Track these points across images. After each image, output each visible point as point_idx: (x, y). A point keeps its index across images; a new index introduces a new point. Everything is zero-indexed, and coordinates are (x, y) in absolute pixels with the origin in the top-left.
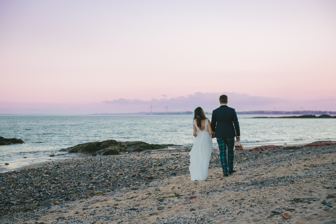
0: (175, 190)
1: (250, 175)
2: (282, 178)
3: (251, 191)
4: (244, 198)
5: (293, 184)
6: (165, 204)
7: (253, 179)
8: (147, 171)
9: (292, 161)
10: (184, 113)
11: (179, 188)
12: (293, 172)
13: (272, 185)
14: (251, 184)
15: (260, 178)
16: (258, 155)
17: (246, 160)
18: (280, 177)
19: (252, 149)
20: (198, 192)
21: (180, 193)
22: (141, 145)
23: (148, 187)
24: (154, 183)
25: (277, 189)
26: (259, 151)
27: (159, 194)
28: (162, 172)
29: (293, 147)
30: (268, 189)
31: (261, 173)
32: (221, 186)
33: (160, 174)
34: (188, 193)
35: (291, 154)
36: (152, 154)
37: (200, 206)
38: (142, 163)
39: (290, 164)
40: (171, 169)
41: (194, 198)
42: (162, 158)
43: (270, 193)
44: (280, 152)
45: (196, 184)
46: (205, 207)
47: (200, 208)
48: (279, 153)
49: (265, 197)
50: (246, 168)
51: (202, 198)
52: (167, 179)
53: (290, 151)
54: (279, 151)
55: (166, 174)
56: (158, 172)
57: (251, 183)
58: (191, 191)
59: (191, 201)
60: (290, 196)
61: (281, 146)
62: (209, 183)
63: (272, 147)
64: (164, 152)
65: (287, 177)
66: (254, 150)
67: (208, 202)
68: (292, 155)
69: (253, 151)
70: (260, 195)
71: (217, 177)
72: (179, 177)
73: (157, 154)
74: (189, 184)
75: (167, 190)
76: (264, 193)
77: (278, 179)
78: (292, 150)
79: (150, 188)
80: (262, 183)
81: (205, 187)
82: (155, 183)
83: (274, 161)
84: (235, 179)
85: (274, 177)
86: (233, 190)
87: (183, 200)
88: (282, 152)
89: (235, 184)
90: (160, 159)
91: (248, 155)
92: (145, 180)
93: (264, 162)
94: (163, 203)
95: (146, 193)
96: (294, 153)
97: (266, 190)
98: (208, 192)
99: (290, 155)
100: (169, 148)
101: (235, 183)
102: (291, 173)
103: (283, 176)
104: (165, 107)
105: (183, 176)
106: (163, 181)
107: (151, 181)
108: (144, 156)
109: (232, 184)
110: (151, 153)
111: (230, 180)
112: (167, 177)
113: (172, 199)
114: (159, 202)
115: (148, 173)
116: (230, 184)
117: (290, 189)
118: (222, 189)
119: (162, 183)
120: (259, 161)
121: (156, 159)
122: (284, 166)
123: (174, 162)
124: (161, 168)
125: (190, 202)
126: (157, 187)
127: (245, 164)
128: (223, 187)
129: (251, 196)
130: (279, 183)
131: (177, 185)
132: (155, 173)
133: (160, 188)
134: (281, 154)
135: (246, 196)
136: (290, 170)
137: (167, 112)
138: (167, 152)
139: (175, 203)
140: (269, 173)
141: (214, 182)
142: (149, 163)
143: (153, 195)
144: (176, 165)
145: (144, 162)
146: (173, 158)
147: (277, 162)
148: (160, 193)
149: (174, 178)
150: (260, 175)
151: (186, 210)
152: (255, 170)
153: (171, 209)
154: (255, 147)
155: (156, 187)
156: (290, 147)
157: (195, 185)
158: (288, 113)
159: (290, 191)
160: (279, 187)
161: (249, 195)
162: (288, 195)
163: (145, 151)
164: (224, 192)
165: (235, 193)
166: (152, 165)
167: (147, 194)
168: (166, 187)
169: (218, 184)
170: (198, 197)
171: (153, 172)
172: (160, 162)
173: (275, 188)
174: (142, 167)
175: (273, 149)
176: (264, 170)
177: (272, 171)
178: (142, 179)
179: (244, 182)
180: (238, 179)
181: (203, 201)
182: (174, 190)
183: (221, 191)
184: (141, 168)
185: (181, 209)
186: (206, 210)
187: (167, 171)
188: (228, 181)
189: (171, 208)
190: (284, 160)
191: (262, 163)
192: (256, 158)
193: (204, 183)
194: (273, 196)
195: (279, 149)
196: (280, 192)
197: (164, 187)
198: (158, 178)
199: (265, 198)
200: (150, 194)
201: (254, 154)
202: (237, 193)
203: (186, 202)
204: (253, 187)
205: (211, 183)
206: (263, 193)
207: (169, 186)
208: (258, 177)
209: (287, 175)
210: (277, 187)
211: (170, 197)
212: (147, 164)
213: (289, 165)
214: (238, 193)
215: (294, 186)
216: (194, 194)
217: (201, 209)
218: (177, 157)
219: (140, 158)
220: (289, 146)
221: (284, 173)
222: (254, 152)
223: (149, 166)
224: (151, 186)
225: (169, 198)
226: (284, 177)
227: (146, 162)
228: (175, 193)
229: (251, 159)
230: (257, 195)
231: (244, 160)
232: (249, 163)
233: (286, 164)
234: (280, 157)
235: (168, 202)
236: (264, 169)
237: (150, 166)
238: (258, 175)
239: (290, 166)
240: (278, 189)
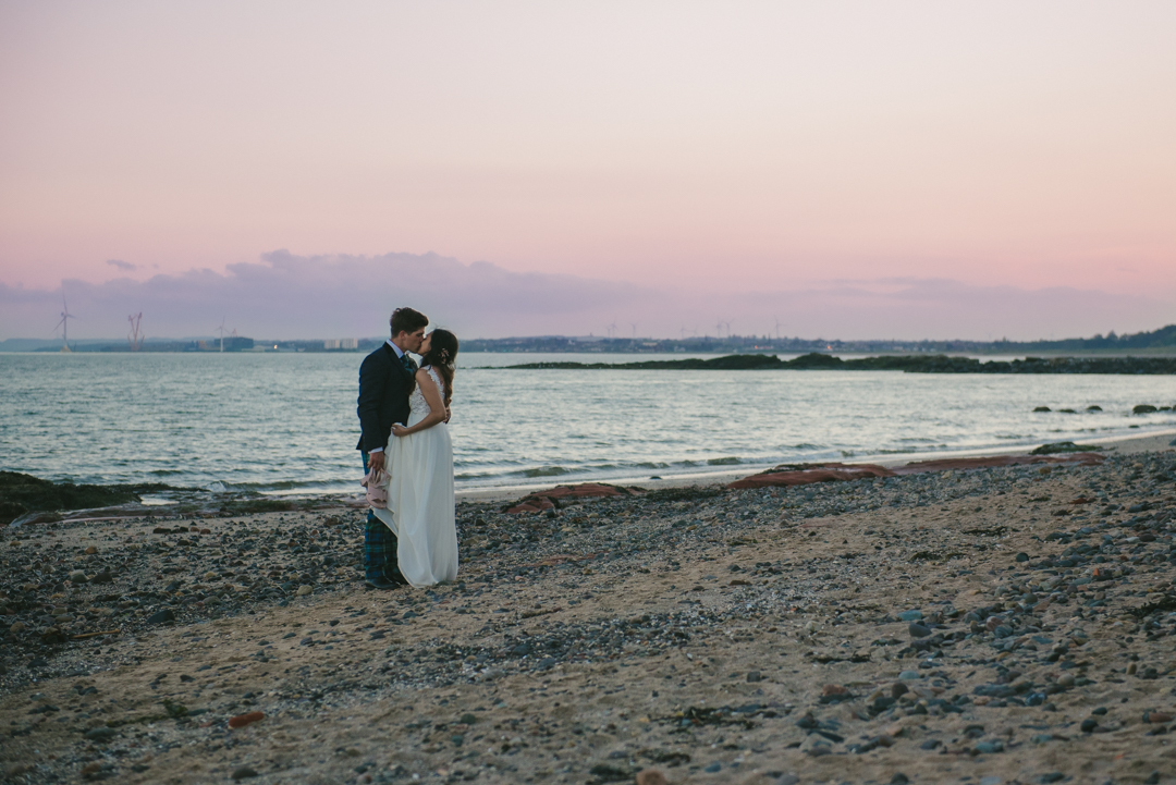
0: (167, 688)
1: (504, 614)
2: (637, 623)
3: (508, 684)
4: (473, 713)
5: (685, 649)
6: (120, 754)
7: (515, 632)
8: (39, 605)
9: (682, 549)
10: (215, 345)
11: (185, 678)
12: (684, 598)
13: (597, 652)
14: (508, 654)
15: (547, 623)
16: (538, 527)
17: (488, 548)
18: (631, 618)
19: (514, 499)
20: (271, 693)
21: (191, 703)
22: (15, 488)
23: (39, 678)
24: (68, 658)
25: (615, 671)
26: (545, 509)
27: (92, 707)
28: (111, 611)
29: (686, 489)
30: (578, 670)
31: (549, 606)
32: (377, 664)
33: (102, 619)
34: (226, 700)
35: (676, 520)
36: (66, 526)
37: (279, 757)
38: (14, 572)
39: (673, 564)
40: (153, 595)
41: (254, 723)
42: (113, 544)
43: (587, 690)
44: (632, 511)
45: (266, 660)
46: (304, 761)
47: (277, 766)
48: (627, 516)
49: (566, 705)
50: (486, 584)
51: (291, 722)
52: (132, 642)
53: (674, 509)
54: (629, 508)
55: (126, 618)
56: (92, 608)
57: (508, 649)
58: (240, 692)
59: (241, 734)
60: (669, 701)
61: (635, 488)
62: (323, 654)
63: (599, 493)
64: (123, 518)
65: (660, 619)
66: (523, 504)
67: (315, 736)
68: (683, 523)
69: (519, 510)
70: (545, 699)
71: (360, 626)
72: (186, 629)
73: (89, 530)
74: (232, 659)
75: (131, 688)
76: (563, 689)
77: (623, 626)
78: (681, 504)
79: (50, 682)
80: (554, 646)
81: (304, 670)
82: (74, 659)
83: (605, 550)
84: (440, 631)
85: (606, 620)
86: (428, 681)
87: (202, 730)
88: (642, 513)
89: (439, 656)
90: (101, 551)
91: (496, 528)
92: (27, 646)
93: (565, 556)
94: (112, 747)
95: (31, 707)
96: (688, 516)
97: (571, 675)
98: (319, 691)
99: (674, 526)
100: (143, 503)
101: (439, 651)
102: (678, 599)
103: (643, 614)
104: (131, 319)
105: (206, 626)
106: (112, 650)
107: (57, 650)
108: (28, 538)
109: (425, 653)
110: (58, 523)
111: (414, 635)
112: (135, 631)
113: (151, 729)
114: (89, 743)
115: (42, 613)
116: (415, 653)
117: (673, 667)
118: (380, 677)
119: (108, 660)
120: (542, 551)
121: (82, 552)
122: (647, 571)
123: (167, 561)
124: (106, 590)
125: (236, 742)
126: (82, 678)
127: (484, 566)
128: (385, 670)
129: (505, 704)
130: (625, 646)
131: (176, 666)
132: (76, 614)
133: (98, 680)
134: (637, 519)
135: (486, 703)
136: (674, 587)
137: (139, 337)
138: (132, 518)
139: (167, 747)
140: (584, 602)
141: (346, 647)
142: (47, 570)
143: (62, 714)
144: (178, 577)
145: (25, 567)
146: (165, 545)
147: (619, 555)
148: (97, 705)
149: (165, 634)
150: (547, 612)
151: (215, 775)
152: (527, 591)
153: (146, 773)
154: (528, 494)
155: (78, 679)
156: (672, 491)
157: (258, 664)
158: (667, 346)
159: (669, 677)
160: (627, 661)
161: (498, 701)
162: (662, 696)
163: (35, 516)
164: (388, 691)
165: (435, 693)
166: (63, 580)
167: (34, 712)
168: (127, 677)
169: (364, 655)
170: (273, 715)
171: (69, 610)
172: (101, 566)
173: (608, 665)
174: (16, 589)
175: (604, 500)
176: (563, 589)
177: (596, 595)
178: (15, 642)
179: (479, 643)
180: (451, 633)
181: (294, 733)
182: (161, 687)
183: (374, 687)
184: (12, 591)
185: (191, 774)
186: (307, 771)
187: (135, 604)
188: (409, 641)
189: (147, 768)
190: (648, 545)
191: (556, 560)
192: (529, 538)
193: (300, 653)
194: (601, 701)
195: (627, 499)
196: (629, 684)
197: (115, 679)
198: (88, 638)
199: (566, 709)
200: (49, 709)
201: (524, 523)
202: (445, 693)
203: (217, 742)
204: (516, 664)
205: (332, 653)
206: (557, 689)
207: (142, 671)
208: (539, 619)
209: (659, 609)
210: (619, 662)
211: (144, 719)
212: (39, 572)
213: (667, 569)
214: (450, 691)
215: (690, 656)
216: (254, 704)
217: (282, 770)
218: (182, 543)
219: (9, 549)
220: (671, 487)
221: (647, 603)
222: (523, 512)
223: (49, 581)
224: (58, 674)
225: (139, 726)
226: (646, 618)
227: (37, 566)
228: (167, 703)
229: (510, 543)
230: (531, 701)
231: (481, 549)
232: (501, 563)
233: (655, 564)
234: (631, 533)
235: (134, 745)
236: (565, 585)
237: (54, 581)
238: (538, 611)
239: (672, 572)
240: (624, 672)
